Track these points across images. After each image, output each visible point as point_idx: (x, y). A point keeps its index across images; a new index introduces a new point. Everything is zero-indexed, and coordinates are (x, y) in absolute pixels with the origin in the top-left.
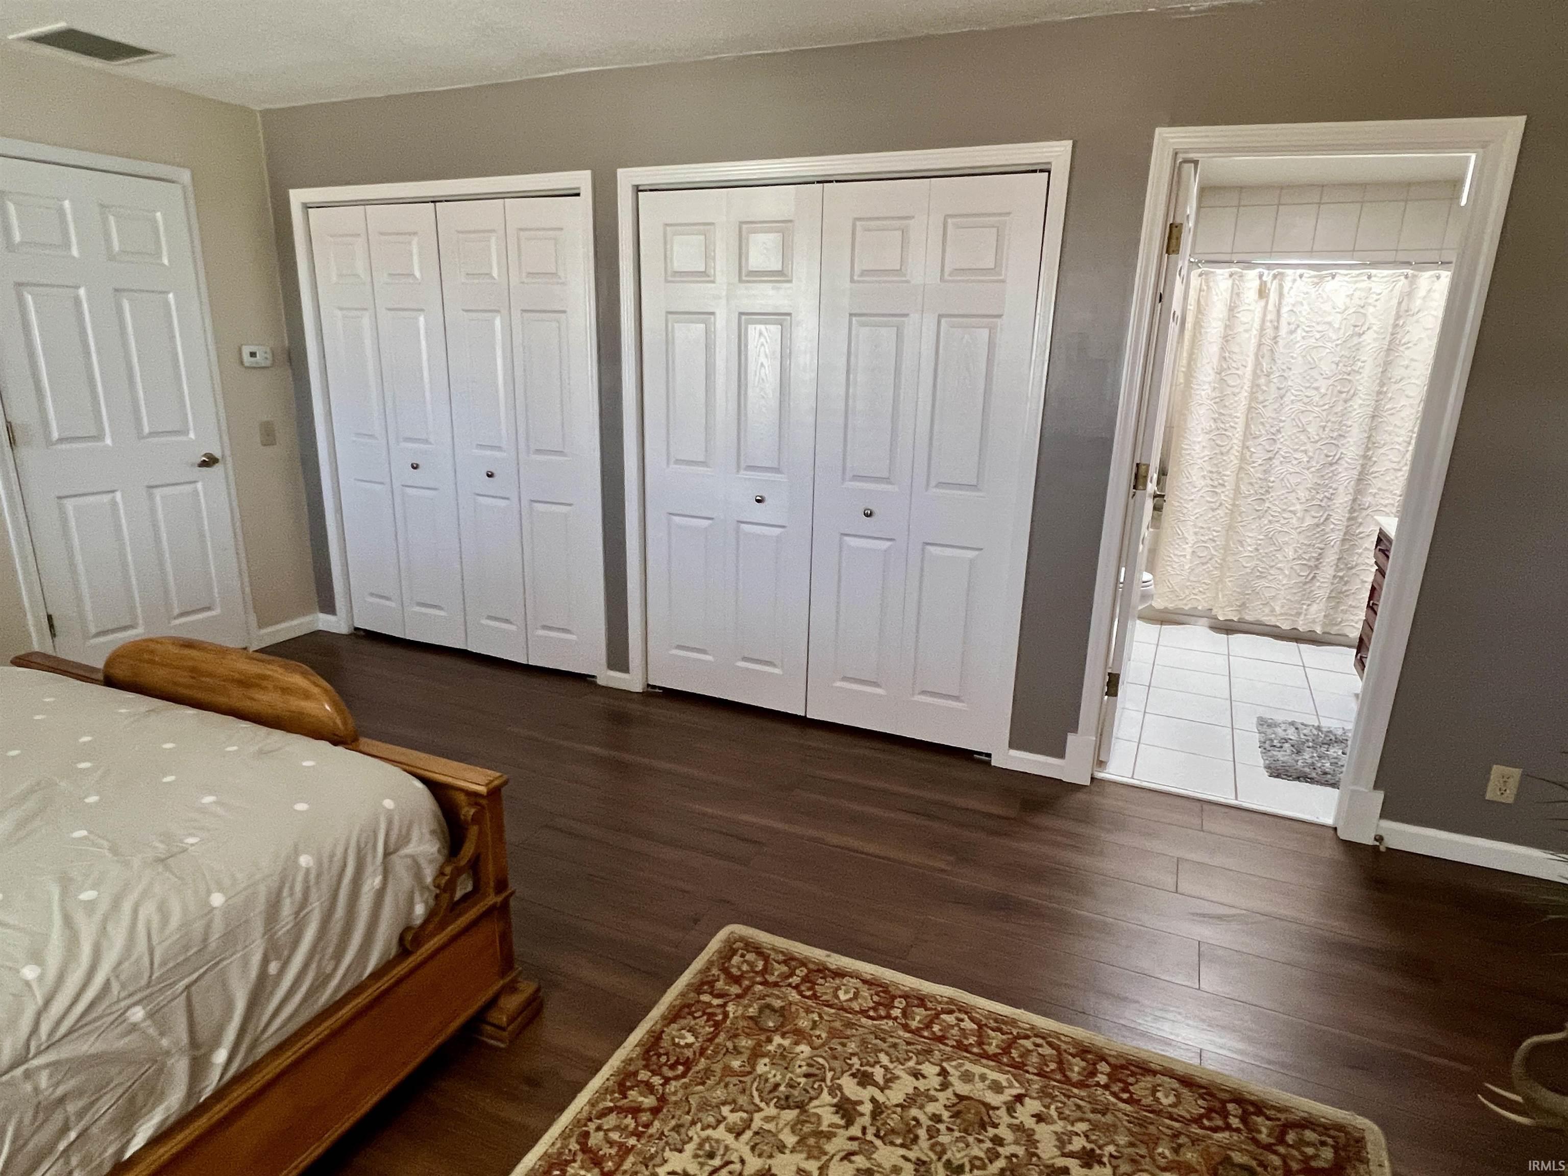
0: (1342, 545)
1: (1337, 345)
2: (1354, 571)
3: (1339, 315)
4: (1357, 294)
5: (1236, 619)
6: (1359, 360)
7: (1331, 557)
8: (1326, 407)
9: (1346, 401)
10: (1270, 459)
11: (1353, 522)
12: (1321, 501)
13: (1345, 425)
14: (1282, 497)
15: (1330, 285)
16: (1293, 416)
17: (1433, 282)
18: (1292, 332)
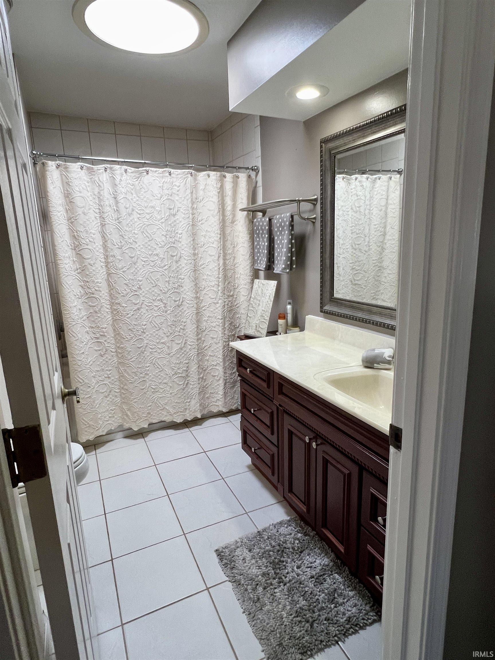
0: (198, 357)
1: (162, 223)
2: (207, 371)
3: (158, 201)
4: (165, 185)
5: (146, 426)
6: (177, 233)
7: (194, 368)
8: (166, 267)
9: (177, 262)
10: (138, 309)
11: (200, 341)
12: (179, 332)
13: (180, 278)
14: (154, 334)
15: (147, 179)
16: (146, 277)
17: (206, 179)
18: (130, 215)
